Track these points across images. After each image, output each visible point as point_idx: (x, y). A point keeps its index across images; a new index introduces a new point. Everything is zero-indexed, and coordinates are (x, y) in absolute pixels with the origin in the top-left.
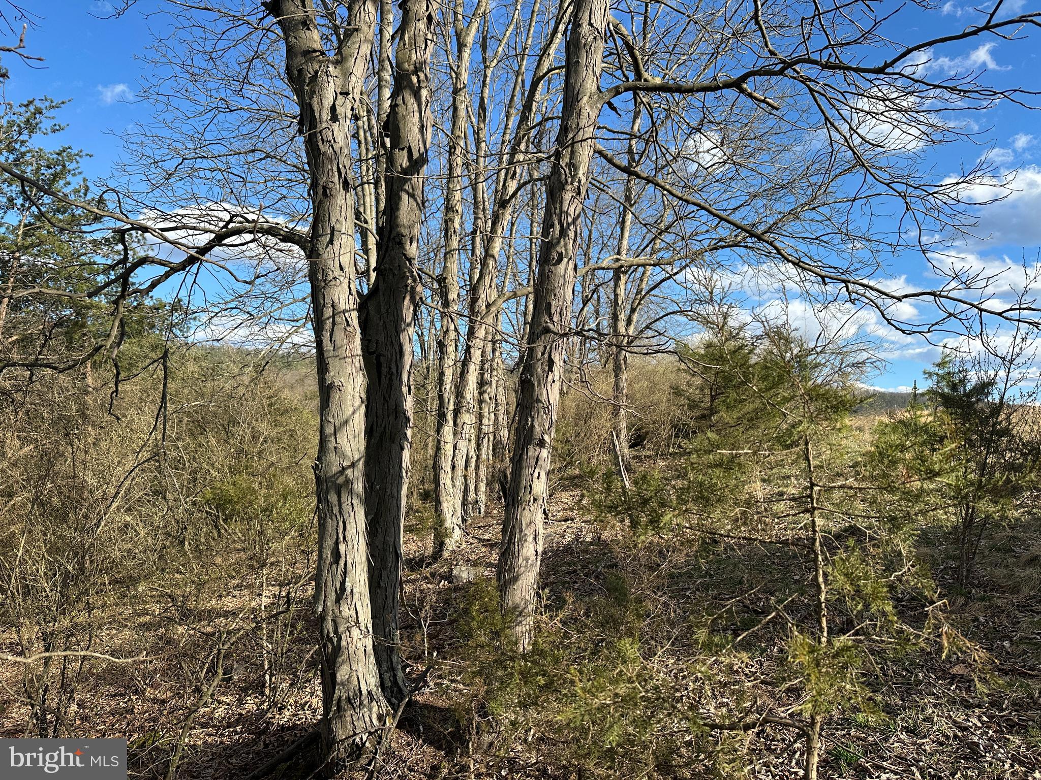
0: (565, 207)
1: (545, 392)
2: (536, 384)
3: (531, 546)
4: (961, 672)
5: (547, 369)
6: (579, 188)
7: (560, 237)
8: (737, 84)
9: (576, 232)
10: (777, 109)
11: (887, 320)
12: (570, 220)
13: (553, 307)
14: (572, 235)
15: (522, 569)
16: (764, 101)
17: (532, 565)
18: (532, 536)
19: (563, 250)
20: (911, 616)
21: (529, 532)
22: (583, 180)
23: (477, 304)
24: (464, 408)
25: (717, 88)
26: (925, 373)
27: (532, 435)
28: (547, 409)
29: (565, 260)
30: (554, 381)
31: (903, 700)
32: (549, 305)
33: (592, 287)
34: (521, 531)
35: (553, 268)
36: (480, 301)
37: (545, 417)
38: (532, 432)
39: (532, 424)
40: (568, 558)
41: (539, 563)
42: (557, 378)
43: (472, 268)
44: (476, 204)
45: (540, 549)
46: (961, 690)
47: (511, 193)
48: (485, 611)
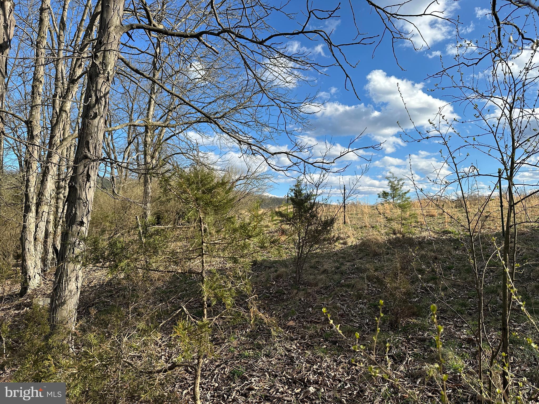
0: (99, 87)
1: (84, 193)
2: (78, 188)
3: (74, 284)
4: (291, 325)
5: (86, 180)
6: (108, 77)
7: (96, 104)
8: (198, 36)
9: (106, 102)
10: (217, 53)
11: (268, 164)
12: (102, 95)
13: (90, 144)
14: (103, 103)
15: (68, 298)
16: (211, 48)
17: (74, 294)
18: (74, 278)
19: (97, 111)
20: (275, 301)
21: (73, 276)
22: (111, 73)
23: (54, 139)
24: (44, 203)
25: (186, 36)
26: (290, 189)
27: (75, 219)
28: (86, 203)
29: (99, 117)
30: (90, 187)
31: (266, 341)
32: (88, 143)
33: (134, 135)
34: (67, 275)
35: (91, 121)
36: (56, 137)
37: (84, 208)
38: (75, 217)
39: (75, 212)
40: (107, 289)
41: (79, 293)
42: (92, 185)
43: (53, 118)
44: (56, 78)
45: (79, 285)
46: (290, 333)
47: (78, 75)
48: (39, 325)
